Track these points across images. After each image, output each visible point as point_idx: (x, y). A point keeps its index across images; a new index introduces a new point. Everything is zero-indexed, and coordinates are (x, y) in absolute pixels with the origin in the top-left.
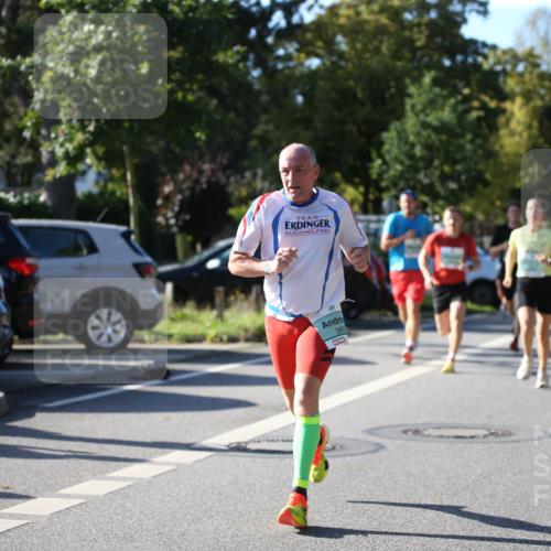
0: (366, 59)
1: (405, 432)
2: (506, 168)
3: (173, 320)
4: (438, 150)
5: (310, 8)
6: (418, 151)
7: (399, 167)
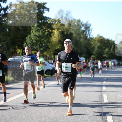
2: (53, 45)
7: (30, 45)
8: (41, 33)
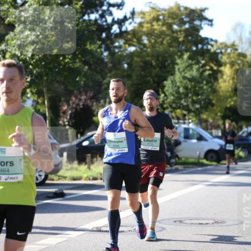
0: (156, 47)
1: (175, 222)
2: (222, 98)
3: (67, 170)
4: (190, 89)
5: (130, 23)
6: (181, 90)
7: (172, 98)
8: (196, 71)
